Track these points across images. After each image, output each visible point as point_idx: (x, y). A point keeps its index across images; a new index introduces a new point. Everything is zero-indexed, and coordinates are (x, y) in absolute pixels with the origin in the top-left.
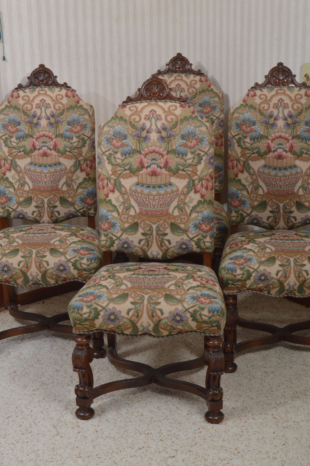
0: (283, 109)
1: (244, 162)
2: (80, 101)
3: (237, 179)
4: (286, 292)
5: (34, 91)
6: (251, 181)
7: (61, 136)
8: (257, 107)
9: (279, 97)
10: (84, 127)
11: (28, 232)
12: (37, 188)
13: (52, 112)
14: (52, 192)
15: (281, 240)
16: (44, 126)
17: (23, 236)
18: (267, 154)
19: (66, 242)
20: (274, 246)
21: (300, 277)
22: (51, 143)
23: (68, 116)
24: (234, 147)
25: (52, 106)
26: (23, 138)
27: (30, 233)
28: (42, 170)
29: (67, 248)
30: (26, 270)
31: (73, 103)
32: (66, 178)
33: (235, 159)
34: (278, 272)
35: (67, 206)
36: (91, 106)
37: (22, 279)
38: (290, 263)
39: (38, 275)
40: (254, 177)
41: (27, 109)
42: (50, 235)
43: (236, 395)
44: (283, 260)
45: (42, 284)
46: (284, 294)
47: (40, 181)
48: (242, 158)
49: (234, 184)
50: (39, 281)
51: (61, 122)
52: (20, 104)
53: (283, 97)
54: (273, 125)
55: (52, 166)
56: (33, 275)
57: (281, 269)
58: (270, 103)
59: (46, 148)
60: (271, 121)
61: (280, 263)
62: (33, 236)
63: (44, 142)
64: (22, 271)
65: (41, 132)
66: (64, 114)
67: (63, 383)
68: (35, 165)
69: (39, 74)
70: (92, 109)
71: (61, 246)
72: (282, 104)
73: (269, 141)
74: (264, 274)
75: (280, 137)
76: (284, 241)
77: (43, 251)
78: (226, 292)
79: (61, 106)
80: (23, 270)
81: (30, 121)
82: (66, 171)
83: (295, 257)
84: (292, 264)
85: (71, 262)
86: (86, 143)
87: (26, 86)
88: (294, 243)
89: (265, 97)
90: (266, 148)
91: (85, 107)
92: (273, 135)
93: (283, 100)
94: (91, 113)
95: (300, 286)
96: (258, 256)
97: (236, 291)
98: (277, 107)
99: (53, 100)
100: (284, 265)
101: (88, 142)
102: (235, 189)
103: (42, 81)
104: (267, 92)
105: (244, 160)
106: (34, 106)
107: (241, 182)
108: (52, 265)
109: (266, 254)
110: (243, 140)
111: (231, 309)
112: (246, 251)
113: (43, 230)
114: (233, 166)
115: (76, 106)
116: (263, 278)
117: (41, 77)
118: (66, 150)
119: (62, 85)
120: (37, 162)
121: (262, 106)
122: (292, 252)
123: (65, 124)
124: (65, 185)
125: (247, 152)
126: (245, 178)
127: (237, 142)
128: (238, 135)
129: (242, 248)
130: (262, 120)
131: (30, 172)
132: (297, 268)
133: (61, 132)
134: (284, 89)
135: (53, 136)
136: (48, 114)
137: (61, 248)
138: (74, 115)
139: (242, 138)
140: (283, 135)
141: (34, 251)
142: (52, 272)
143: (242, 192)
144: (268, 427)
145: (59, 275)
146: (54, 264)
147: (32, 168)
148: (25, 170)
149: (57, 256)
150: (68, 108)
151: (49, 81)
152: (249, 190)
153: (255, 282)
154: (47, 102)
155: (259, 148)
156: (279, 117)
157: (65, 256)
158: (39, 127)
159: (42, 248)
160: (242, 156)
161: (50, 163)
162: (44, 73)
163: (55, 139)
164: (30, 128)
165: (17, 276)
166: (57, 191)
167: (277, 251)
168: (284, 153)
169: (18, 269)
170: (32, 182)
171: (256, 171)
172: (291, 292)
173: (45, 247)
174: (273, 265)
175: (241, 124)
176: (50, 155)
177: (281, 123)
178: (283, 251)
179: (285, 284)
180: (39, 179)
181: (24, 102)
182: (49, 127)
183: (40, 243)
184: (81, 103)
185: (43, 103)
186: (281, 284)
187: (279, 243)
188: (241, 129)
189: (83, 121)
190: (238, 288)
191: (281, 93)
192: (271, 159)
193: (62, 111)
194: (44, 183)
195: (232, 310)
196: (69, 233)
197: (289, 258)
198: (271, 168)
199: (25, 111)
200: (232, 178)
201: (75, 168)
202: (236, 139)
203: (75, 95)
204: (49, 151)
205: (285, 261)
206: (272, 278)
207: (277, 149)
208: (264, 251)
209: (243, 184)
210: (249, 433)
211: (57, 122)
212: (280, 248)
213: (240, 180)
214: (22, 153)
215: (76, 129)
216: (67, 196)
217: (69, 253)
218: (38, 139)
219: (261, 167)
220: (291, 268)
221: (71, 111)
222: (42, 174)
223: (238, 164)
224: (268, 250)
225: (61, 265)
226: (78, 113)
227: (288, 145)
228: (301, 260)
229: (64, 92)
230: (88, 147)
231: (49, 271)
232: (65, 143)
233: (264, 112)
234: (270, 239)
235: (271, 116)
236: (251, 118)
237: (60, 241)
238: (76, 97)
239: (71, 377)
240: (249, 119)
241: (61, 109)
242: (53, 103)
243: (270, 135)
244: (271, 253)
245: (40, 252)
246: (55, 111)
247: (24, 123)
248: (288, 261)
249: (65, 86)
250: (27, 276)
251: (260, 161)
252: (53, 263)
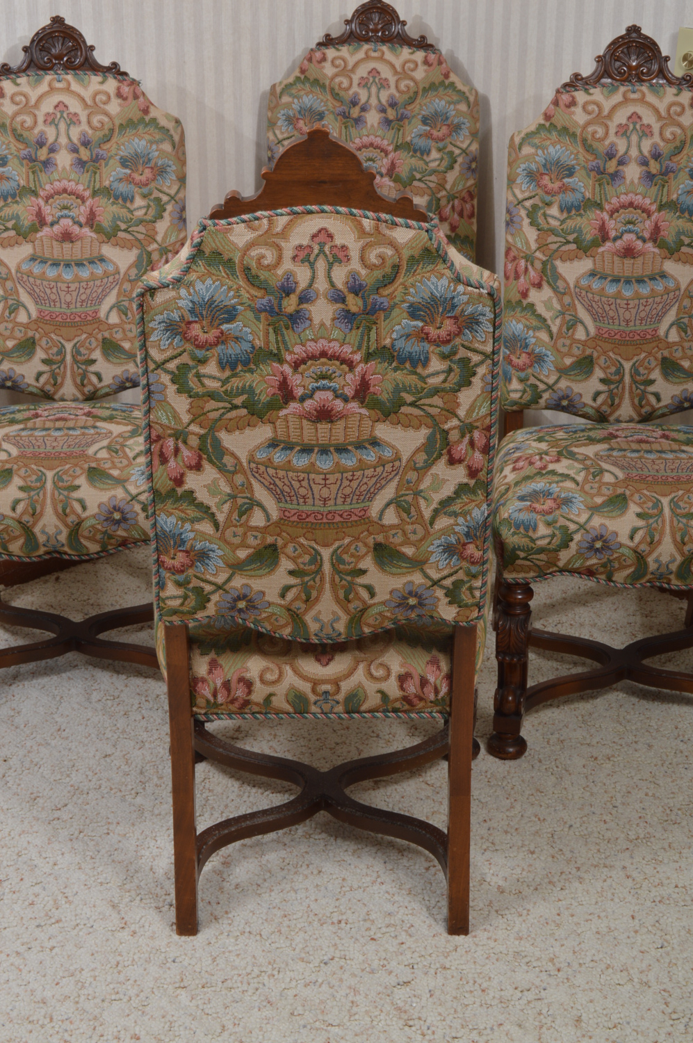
0: (640, 138)
1: (545, 264)
2: (152, 109)
3: (525, 302)
4: (649, 577)
5: (38, 81)
6: (559, 308)
7: (107, 192)
8: (578, 131)
9: (630, 109)
10: (161, 171)
11: (30, 424)
12: (48, 318)
13: (84, 134)
14: (84, 328)
15: (634, 451)
16: (64, 169)
17: (18, 435)
18: (599, 246)
19: (124, 452)
20: (622, 468)
21: (684, 544)
22: (82, 208)
23: (123, 144)
24: (522, 226)
25: (83, 119)
26: (14, 196)
27: (34, 429)
28: (60, 275)
29: (127, 466)
30: (31, 520)
31: (136, 114)
32: (119, 295)
33: (522, 255)
34: (635, 531)
35: (118, 361)
36: (177, 122)
37: (21, 541)
38: (662, 510)
39: (61, 532)
40: (567, 299)
41: (22, 125)
42: (83, 434)
43: (533, 818)
44: (645, 503)
45: (70, 552)
46: (643, 581)
47: (54, 301)
48: (538, 254)
49: (518, 315)
50: (63, 545)
51: (107, 160)
52: (6, 113)
53: (640, 110)
54: (615, 176)
55: (84, 265)
56: (47, 533)
57: (641, 523)
58: (609, 123)
59: (68, 222)
60: (612, 166)
61: (639, 510)
62: (44, 436)
63: (65, 208)
64: (20, 523)
65: (58, 183)
66: (114, 140)
67: (123, 788)
68: (44, 262)
69: (50, 41)
70: (180, 128)
71: (113, 462)
72: (638, 127)
73: (605, 213)
74: (602, 536)
75: (631, 204)
76: (642, 453)
77: (70, 476)
78: (509, 576)
79: (106, 119)
80: (23, 520)
81: (30, 156)
82: (117, 276)
83: (673, 495)
84: (667, 511)
85: (139, 502)
86: (165, 210)
87: (19, 68)
88: (666, 459)
89: (596, 109)
90: (596, 232)
91: (163, 122)
92: (614, 200)
93: (640, 118)
94: (177, 138)
95: (683, 563)
96: (586, 493)
97: (532, 574)
98: (625, 134)
99: (86, 105)
100: (648, 514)
101: (169, 208)
102: (520, 326)
103: (59, 57)
104: (601, 96)
105: (544, 259)
106: (41, 119)
107: (535, 311)
108: (93, 509)
109: (603, 487)
110: (542, 211)
111: (519, 614)
112: (556, 478)
113: (65, 419)
114: (516, 272)
115: (142, 120)
116: (598, 545)
117: (55, 47)
118: (118, 226)
119: (108, 69)
120: (47, 255)
121: (590, 129)
122: (665, 482)
123: (114, 163)
124: (115, 310)
125: (552, 238)
126: (544, 302)
127: (528, 216)
128: (530, 198)
129: (544, 472)
130: (590, 165)
131: (31, 280)
132: (679, 522)
133: (107, 183)
134: (641, 91)
135: (87, 194)
136: (75, 140)
137: (114, 467)
138: (137, 143)
139: (540, 205)
140: (638, 200)
141: (50, 475)
142: (93, 526)
143: (537, 334)
144: (617, 900)
145: (109, 532)
146: (99, 506)
147: (37, 269)
148: (19, 275)
149: (105, 486)
150: (121, 125)
151: (76, 57)
152: (555, 329)
153: (579, 554)
154: (72, 110)
155: (580, 231)
156: (630, 158)
157: (124, 487)
158: (51, 170)
159: (67, 466)
160: (538, 249)
161: (79, 257)
162: (64, 38)
163: (90, 200)
164: (31, 174)
165: (9, 535)
166: (96, 325)
167: (628, 479)
168: (639, 243)
169: (13, 518)
170: (37, 303)
171: (572, 286)
172: (661, 577)
173: (76, 465)
174: (623, 514)
175: (538, 171)
176: (79, 238)
177: (633, 172)
178: (643, 479)
179: (650, 560)
180: (53, 297)
181: (15, 108)
182: (77, 170)
183: (62, 455)
184: (153, 113)
185: (62, 112)
186: (640, 559)
187: (631, 458)
188: (538, 185)
189: (158, 157)
190: (538, 566)
191: (634, 100)
192: (607, 257)
193: (107, 132)
194: (64, 306)
195: (522, 617)
196: (129, 428)
197: (659, 497)
198: (606, 279)
199: (19, 132)
200: (513, 301)
201: (139, 270)
202: (525, 208)
203: (138, 93)
204: (76, 229)
205: (650, 504)
206: (621, 545)
207: (622, 234)
208: (600, 480)
209: (539, 316)
210: (575, 919)
211: (96, 159)
212: (634, 473)
213: (532, 306)
214: (12, 233)
215: (140, 177)
216: (119, 336)
217: (133, 478)
218: (51, 200)
219: (582, 276)
220: (663, 521)
221: (130, 132)
222: (59, 284)
223: (530, 267)
224: (608, 478)
225: (114, 508)
226: (147, 137)
227: (648, 224)
228: (686, 502)
229: (111, 85)
230: (171, 221)
231: (87, 524)
232: (115, 209)
233: (596, 145)
234: (609, 450)
235: (610, 156)
236: (563, 159)
237: (109, 448)
238: (141, 99)
239: (141, 773)
240: (558, 161)
241: (106, 127)
242: (86, 112)
243: (606, 200)
244: (615, 485)
245: (65, 477)
246: (90, 132)
247: (16, 161)
248: (657, 504)
249: (114, 70)
250: (33, 534)
251: (582, 262)
252: (96, 505)
